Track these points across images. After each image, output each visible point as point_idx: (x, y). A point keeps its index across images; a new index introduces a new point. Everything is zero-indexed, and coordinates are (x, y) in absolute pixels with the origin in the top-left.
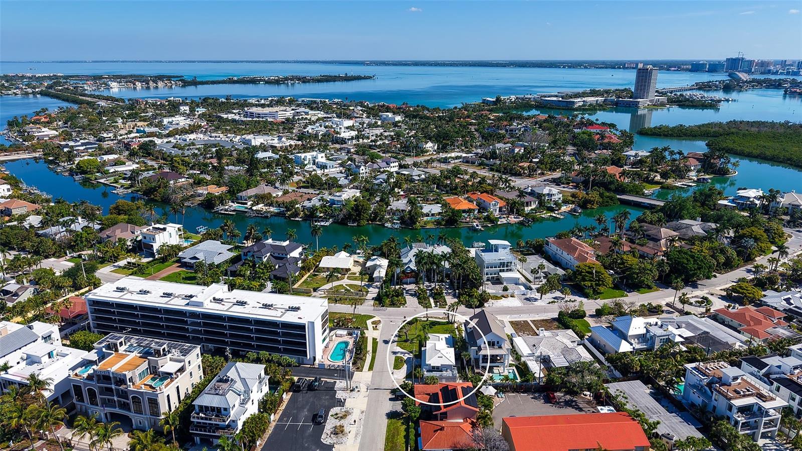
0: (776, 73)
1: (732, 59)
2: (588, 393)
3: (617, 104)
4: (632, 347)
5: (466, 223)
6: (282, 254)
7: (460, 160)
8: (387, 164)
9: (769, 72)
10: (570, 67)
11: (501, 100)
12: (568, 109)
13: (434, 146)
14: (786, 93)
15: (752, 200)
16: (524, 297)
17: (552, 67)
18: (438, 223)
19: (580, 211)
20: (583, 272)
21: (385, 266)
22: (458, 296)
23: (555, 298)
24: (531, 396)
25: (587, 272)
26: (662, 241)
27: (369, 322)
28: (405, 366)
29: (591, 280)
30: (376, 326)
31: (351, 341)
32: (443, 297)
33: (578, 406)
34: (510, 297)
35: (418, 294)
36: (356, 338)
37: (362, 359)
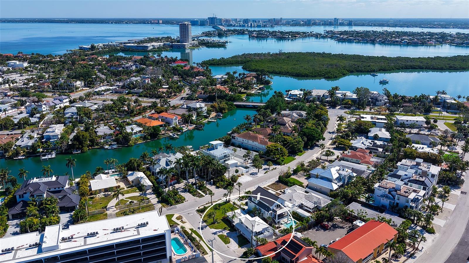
0: (234, 26)
1: (211, 18)
2: (337, 218)
3: (172, 46)
4: (337, 185)
5: (162, 135)
6: (59, 188)
7: (110, 92)
8: (61, 101)
9: (231, 25)
10: (116, 23)
11: (95, 47)
12: (144, 51)
13: (81, 83)
14: (250, 37)
15: (298, 96)
16: (248, 173)
17: (103, 23)
18: (144, 138)
19: (222, 115)
20: (273, 150)
21: (145, 177)
22: (214, 184)
23: (265, 169)
24: (315, 230)
25: (275, 150)
26: (287, 125)
27: (174, 219)
28: (231, 240)
29: (278, 154)
30: (182, 220)
31: (177, 236)
32: (205, 187)
33: (340, 226)
34: (241, 176)
35: (187, 190)
36: (179, 233)
37: (199, 246)
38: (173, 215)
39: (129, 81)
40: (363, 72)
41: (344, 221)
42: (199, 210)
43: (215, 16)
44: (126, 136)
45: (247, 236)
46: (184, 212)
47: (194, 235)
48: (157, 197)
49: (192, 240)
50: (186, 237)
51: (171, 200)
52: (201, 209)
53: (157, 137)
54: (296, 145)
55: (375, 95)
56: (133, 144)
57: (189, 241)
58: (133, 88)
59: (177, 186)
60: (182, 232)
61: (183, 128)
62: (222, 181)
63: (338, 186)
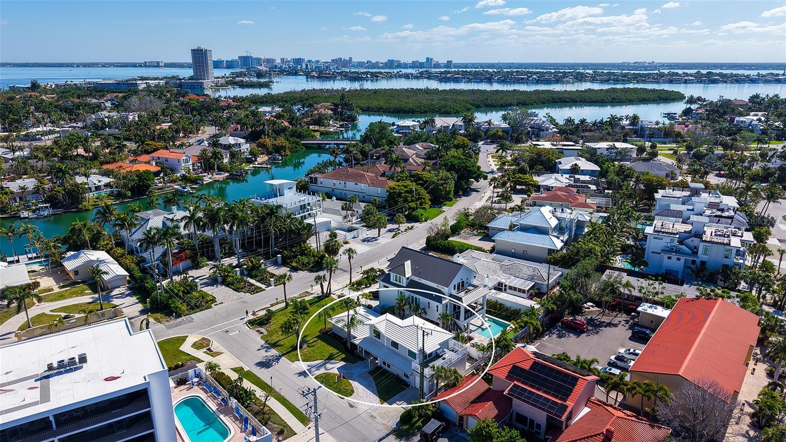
1: (243, 57)
2: (589, 304)
3: (180, 85)
4: (560, 240)
5: (159, 189)
11: (39, 86)
14: (307, 78)
15: (411, 128)
16: (358, 240)
18: (118, 196)
19: (280, 159)
20: (402, 193)
21: (112, 259)
22: (284, 263)
23: (390, 231)
24: (555, 336)
25: (406, 192)
26: (410, 160)
27: (186, 347)
28: (355, 384)
29: (412, 201)
30: (209, 349)
31: (197, 392)
32: (265, 271)
33: (604, 322)
34: (344, 245)
35: (220, 279)
36: (202, 382)
37: (264, 413)
38: (183, 339)
39: (94, 117)
40: (495, 107)
41: (607, 311)
42: (256, 321)
43: (249, 55)
44: (74, 190)
45: (397, 369)
46: (214, 330)
47: (247, 384)
48: (139, 302)
49: (242, 398)
50: (225, 393)
51: (178, 303)
52: (260, 318)
53: (147, 193)
54: (442, 185)
55: (536, 122)
56: (91, 208)
57: (233, 402)
58: (102, 128)
59: (193, 273)
60: (211, 380)
61: (205, 178)
62: (303, 253)
63: (562, 241)
